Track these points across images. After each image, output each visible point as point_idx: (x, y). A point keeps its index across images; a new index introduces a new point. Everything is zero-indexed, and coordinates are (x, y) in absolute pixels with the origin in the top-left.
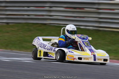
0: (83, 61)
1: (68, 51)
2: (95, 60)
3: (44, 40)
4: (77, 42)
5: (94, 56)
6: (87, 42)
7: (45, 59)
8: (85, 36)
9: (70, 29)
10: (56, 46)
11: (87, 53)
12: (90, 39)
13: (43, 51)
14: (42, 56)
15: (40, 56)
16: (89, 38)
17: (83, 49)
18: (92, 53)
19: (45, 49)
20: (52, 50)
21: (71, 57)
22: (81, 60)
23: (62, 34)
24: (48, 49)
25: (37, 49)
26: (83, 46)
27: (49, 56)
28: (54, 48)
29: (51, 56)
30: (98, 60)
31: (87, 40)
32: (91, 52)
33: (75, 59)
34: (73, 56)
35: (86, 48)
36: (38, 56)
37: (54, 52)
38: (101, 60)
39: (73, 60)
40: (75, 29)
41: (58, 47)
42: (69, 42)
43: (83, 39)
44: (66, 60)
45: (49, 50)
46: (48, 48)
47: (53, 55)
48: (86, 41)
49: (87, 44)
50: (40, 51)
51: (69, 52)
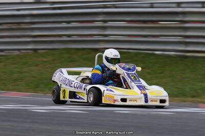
0: (128, 103)
1: (105, 89)
2: (146, 101)
3: (70, 73)
4: (119, 75)
5: (146, 95)
6: (135, 74)
7: (71, 101)
8: (131, 66)
9: (111, 56)
10: (88, 81)
11: (134, 92)
12: (139, 69)
13: (69, 90)
14: (67, 98)
15: (64, 97)
16: (137, 68)
17: (128, 85)
18: (143, 92)
19: (71, 87)
20: (81, 88)
21: (111, 97)
22: (126, 102)
23: (98, 64)
24: (75, 88)
25: (59, 88)
26: (129, 80)
27: (78, 97)
28: (84, 85)
29: (80, 98)
30: (151, 101)
31: (135, 72)
32: (140, 90)
33: (116, 100)
34: (113, 97)
35: (133, 84)
36: (62, 98)
37: (85, 92)
38: (156, 101)
39: (113, 103)
40: (117, 56)
41: (91, 84)
42: (108, 75)
43: (129, 69)
44: (103, 102)
45: (77, 88)
46: (75, 86)
47: (84, 96)
48: (133, 73)
49: (135, 77)
50: (64, 91)
51: (107, 90)
